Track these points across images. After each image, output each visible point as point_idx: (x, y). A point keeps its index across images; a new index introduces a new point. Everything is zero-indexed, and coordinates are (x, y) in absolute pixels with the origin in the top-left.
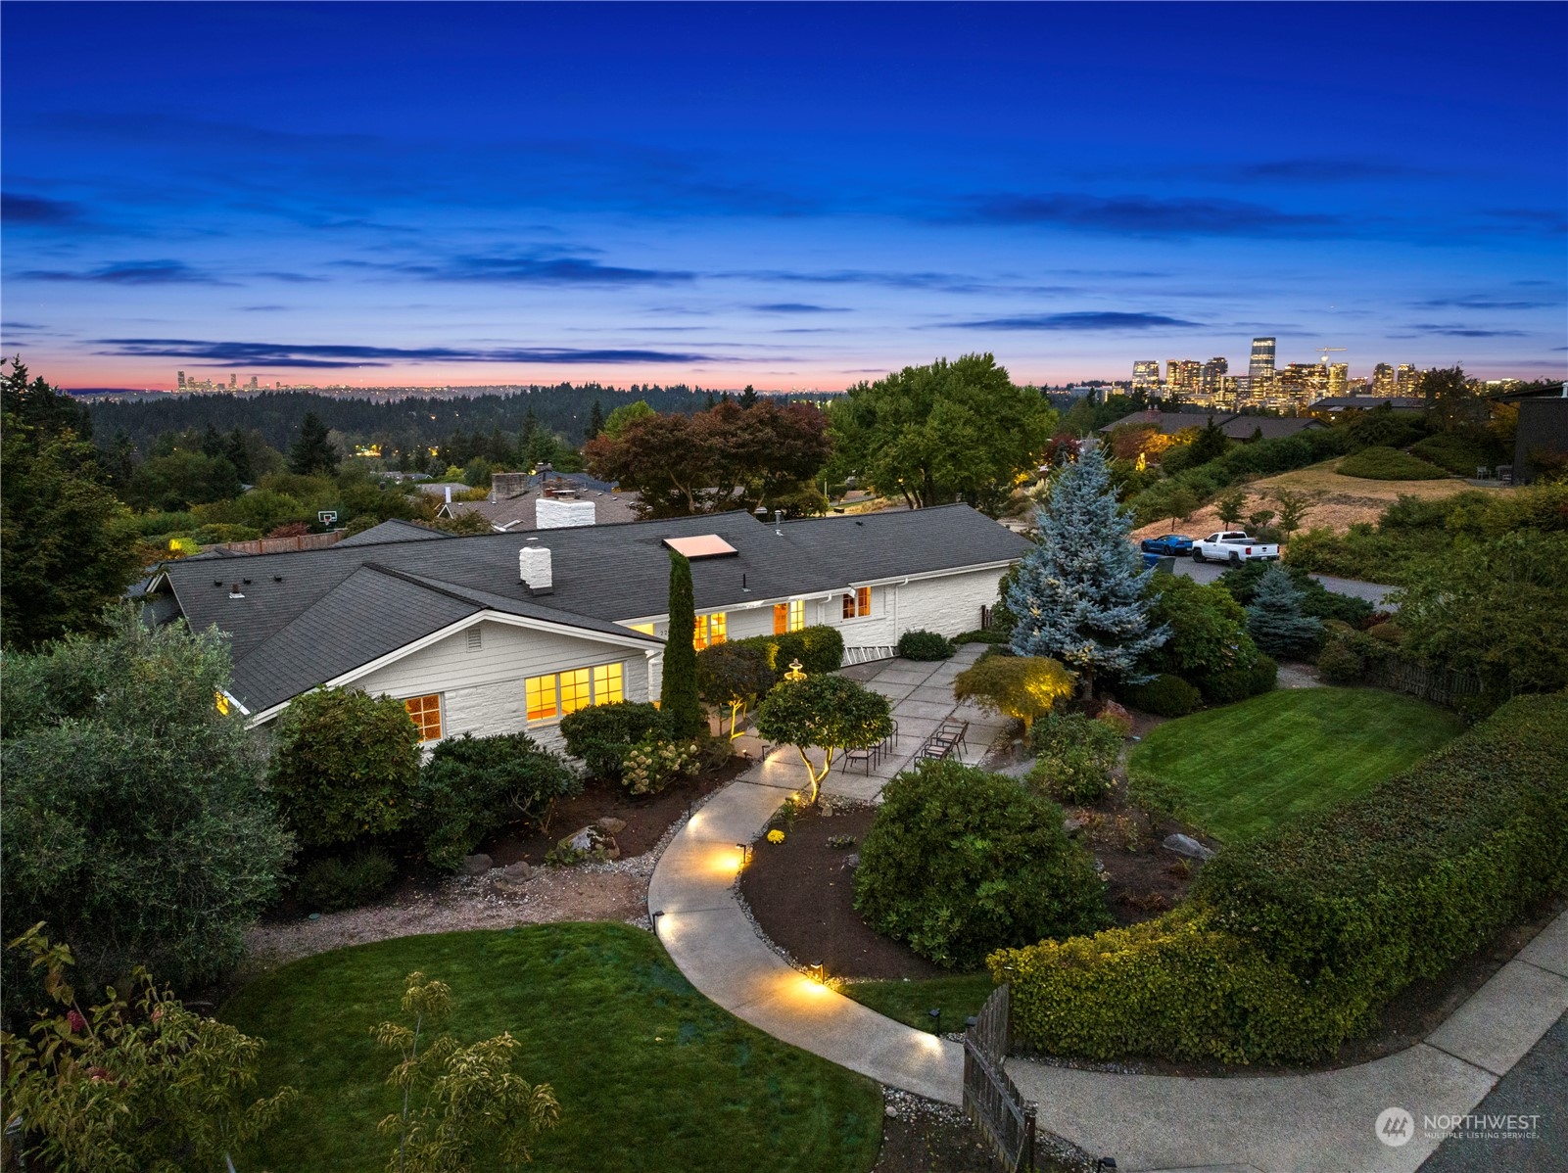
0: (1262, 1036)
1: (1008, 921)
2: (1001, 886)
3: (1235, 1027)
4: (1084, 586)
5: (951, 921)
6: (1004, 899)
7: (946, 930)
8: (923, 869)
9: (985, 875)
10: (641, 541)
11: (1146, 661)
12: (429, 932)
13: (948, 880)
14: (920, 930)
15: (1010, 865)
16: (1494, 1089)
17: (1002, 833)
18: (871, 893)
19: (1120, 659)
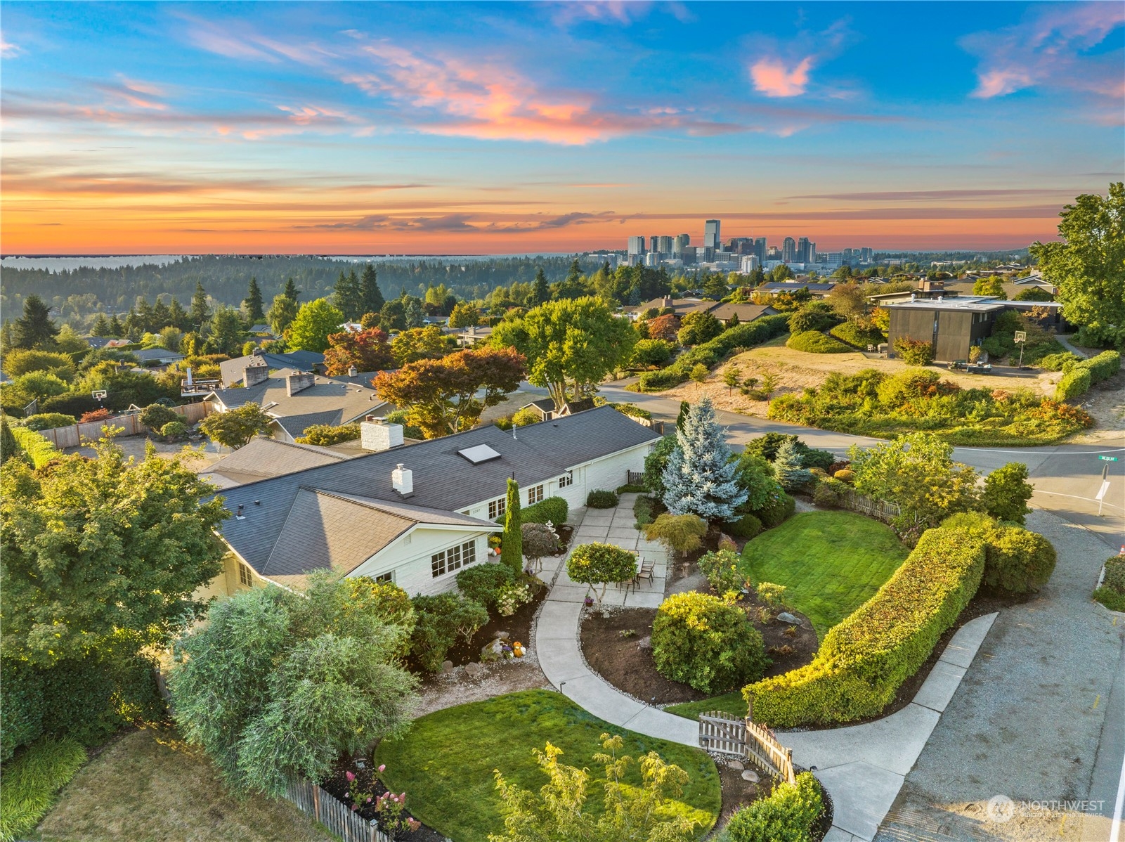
0: (855, 709)
1: (734, 669)
2: (730, 654)
3: (844, 707)
4: (708, 473)
5: (710, 672)
6: (732, 660)
7: (708, 676)
8: (691, 649)
9: (722, 650)
10: (445, 453)
11: (738, 511)
12: (445, 707)
13: (705, 653)
14: (695, 678)
15: (730, 643)
16: (941, 718)
17: (725, 628)
18: (667, 662)
19: (726, 511)
